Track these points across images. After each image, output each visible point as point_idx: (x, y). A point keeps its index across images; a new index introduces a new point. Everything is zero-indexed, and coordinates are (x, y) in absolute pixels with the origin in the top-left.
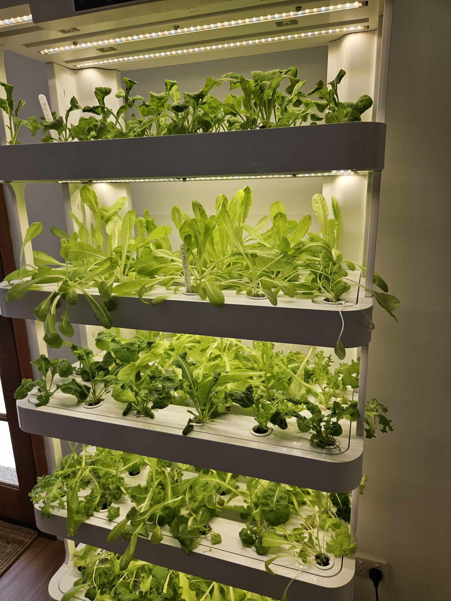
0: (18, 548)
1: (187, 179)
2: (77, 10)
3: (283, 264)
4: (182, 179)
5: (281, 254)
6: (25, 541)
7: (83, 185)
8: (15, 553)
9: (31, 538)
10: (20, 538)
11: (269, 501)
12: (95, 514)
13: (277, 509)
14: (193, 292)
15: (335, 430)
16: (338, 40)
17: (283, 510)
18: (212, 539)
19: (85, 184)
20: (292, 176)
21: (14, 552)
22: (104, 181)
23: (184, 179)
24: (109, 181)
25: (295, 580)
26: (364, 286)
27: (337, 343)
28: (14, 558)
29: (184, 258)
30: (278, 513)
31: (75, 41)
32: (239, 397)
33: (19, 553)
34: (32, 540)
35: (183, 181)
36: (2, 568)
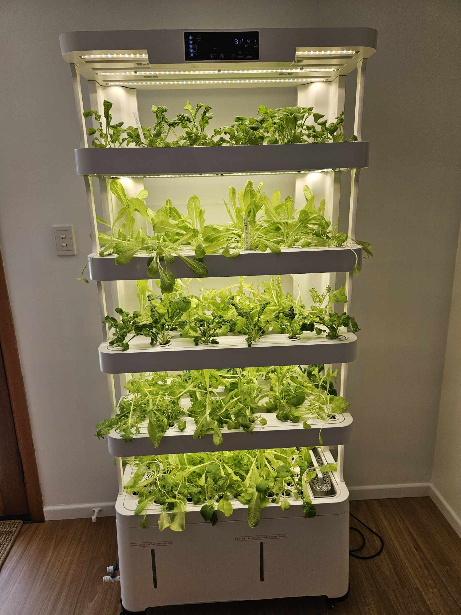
0: (8, 537)
1: (224, 175)
2: (186, 60)
3: (302, 228)
4: (220, 175)
5: (300, 222)
6: (12, 531)
7: (112, 180)
8: (8, 541)
9: (17, 527)
10: (5, 529)
11: (290, 392)
12: (167, 431)
13: (297, 395)
14: (251, 249)
15: (346, 324)
16: (306, 85)
17: (301, 395)
18: (261, 422)
19: (114, 179)
20: (297, 172)
21: (6, 541)
22: (126, 177)
23: (222, 175)
24: (131, 177)
25: (323, 429)
26: (351, 237)
27: (356, 266)
28: (9, 546)
29: (246, 226)
30: (298, 397)
31: (136, 70)
32: (288, 313)
33: (12, 540)
34: (19, 527)
35: (221, 176)
36: (2, 556)
